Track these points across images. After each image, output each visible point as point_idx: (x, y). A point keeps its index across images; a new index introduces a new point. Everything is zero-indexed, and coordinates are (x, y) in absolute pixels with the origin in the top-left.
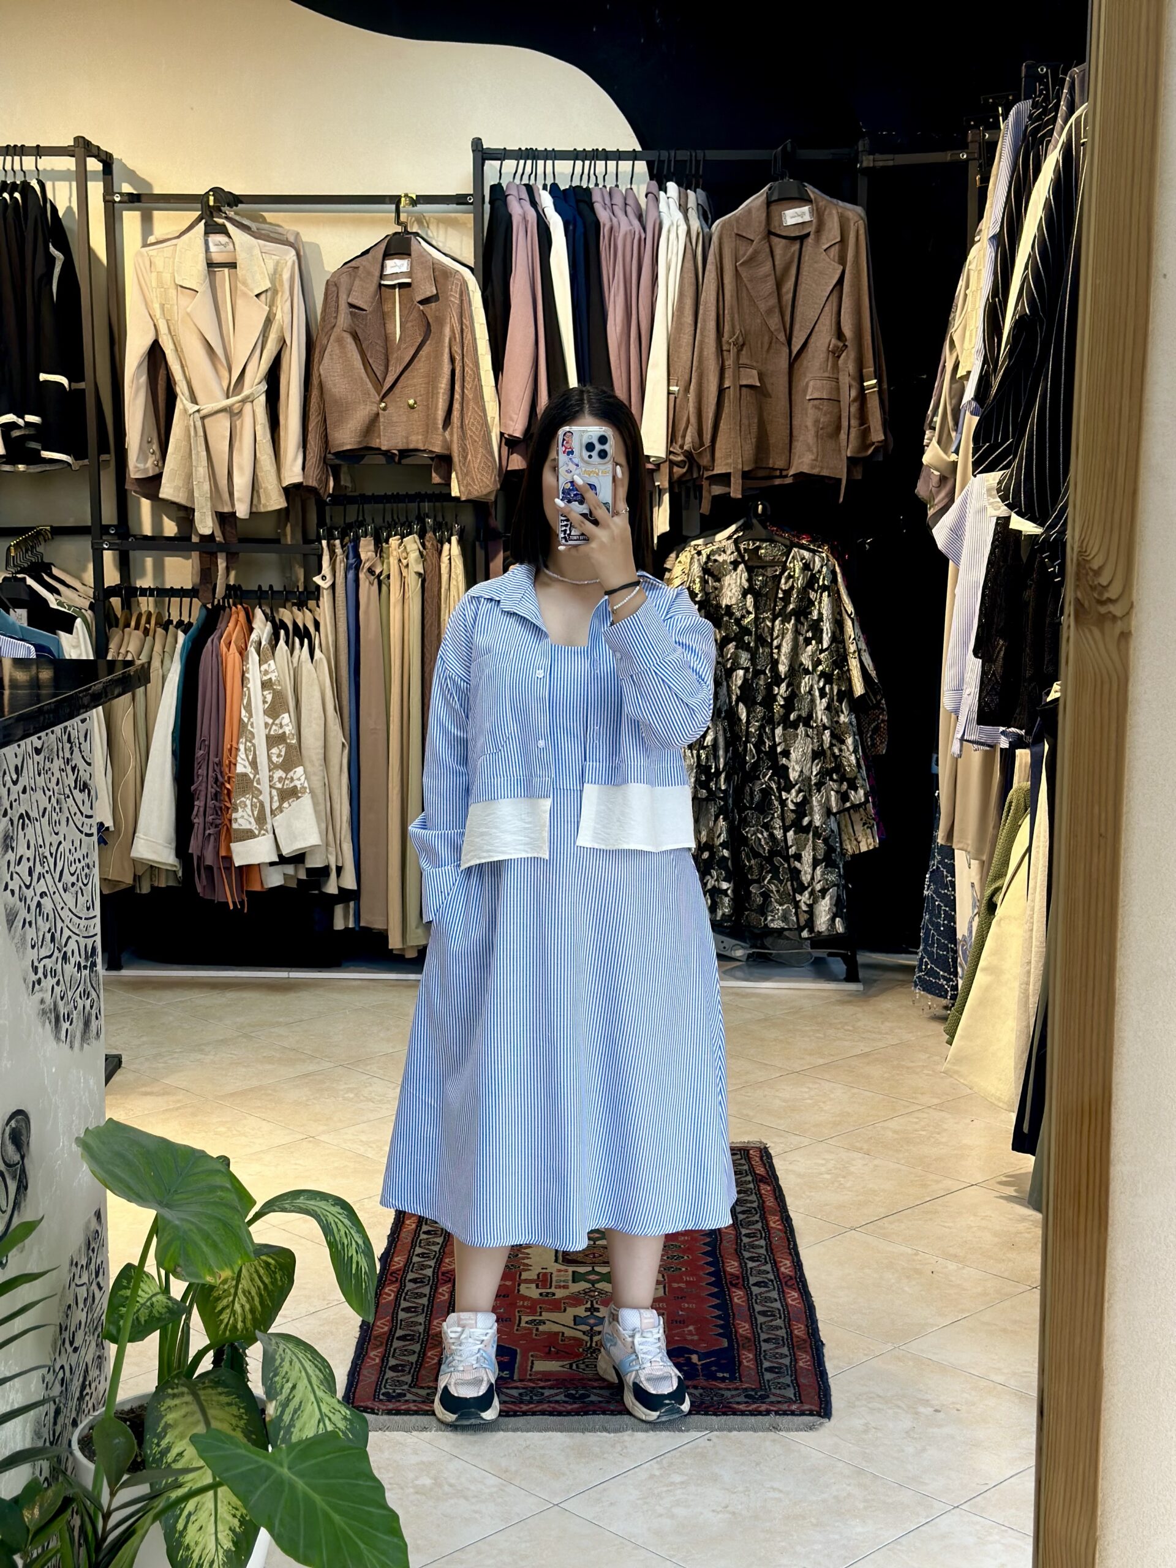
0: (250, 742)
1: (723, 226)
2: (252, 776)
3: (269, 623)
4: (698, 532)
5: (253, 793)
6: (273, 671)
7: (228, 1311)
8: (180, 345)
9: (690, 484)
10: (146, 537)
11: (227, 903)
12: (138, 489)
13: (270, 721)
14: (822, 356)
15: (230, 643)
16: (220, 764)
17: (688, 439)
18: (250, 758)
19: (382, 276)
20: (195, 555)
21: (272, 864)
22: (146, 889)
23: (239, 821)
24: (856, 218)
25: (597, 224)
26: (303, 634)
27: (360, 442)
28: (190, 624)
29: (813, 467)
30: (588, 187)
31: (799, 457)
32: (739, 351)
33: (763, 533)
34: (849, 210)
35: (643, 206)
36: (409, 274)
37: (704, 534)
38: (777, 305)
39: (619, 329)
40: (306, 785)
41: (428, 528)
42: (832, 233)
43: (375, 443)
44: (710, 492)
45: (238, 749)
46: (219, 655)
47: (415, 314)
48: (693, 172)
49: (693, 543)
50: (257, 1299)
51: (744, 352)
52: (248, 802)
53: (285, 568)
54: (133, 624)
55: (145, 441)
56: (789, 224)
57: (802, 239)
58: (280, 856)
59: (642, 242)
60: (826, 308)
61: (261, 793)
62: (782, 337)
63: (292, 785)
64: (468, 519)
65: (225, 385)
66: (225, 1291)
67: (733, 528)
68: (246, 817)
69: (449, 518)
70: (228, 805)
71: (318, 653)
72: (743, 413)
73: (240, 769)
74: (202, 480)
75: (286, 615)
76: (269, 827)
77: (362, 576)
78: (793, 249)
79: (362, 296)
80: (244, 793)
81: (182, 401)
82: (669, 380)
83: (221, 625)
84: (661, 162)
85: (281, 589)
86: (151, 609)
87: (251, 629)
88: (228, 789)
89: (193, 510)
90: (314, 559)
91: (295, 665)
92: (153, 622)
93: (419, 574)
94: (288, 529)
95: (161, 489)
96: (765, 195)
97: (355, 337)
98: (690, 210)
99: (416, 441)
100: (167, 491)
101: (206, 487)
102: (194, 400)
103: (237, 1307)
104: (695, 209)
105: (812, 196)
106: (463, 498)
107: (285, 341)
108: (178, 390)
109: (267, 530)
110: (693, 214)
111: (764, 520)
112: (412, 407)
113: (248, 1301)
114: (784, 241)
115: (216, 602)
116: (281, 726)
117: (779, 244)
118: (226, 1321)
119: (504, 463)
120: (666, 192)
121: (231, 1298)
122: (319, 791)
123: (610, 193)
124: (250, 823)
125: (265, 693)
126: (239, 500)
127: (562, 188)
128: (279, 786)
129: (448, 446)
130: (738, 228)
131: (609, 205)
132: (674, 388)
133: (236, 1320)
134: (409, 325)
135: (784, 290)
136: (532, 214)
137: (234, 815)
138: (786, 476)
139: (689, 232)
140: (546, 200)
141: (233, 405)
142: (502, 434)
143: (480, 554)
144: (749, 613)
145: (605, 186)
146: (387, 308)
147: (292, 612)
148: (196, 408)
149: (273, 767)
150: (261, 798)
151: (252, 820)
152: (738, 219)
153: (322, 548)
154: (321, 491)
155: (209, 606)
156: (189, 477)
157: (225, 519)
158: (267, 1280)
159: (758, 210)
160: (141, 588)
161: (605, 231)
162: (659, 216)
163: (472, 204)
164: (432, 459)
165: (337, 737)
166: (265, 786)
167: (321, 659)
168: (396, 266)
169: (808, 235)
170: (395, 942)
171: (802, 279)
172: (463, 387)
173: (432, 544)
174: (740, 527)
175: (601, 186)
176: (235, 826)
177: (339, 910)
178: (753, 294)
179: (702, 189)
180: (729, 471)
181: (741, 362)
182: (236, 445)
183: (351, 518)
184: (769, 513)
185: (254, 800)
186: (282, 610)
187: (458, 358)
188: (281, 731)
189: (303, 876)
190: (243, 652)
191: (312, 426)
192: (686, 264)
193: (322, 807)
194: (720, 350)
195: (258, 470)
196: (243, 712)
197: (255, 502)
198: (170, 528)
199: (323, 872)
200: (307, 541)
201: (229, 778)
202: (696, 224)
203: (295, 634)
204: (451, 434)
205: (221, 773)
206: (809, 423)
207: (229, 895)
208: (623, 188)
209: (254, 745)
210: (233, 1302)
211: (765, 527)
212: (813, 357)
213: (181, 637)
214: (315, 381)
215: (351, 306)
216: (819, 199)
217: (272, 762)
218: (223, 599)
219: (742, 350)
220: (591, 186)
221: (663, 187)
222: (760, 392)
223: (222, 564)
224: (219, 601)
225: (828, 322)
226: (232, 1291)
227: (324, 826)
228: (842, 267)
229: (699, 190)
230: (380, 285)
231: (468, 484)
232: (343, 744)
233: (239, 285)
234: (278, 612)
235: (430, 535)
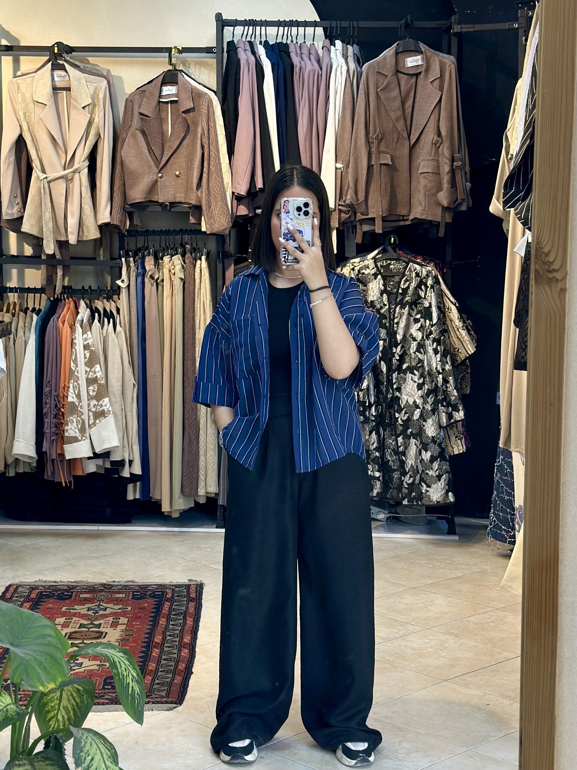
0: (77, 382)
1: (369, 66)
2: (77, 404)
3: (88, 309)
4: (355, 254)
5: (78, 414)
6: (90, 339)
7: (54, 719)
8: (36, 137)
9: (350, 224)
10: (13, 256)
11: (61, 482)
12: (8, 226)
13: (88, 369)
14: (429, 146)
15: (64, 321)
16: (58, 396)
17: (349, 197)
18: (76, 392)
19: (160, 96)
20: (43, 267)
21: (89, 458)
22: (11, 473)
23: (69, 431)
24: (450, 63)
25: (292, 66)
26: (109, 316)
27: (145, 198)
28: (40, 310)
29: (422, 214)
30: (287, 43)
31: (416, 209)
32: (379, 142)
33: (395, 256)
34: (446, 58)
35: (321, 55)
36: (177, 95)
37: (358, 255)
38: (402, 115)
39: (305, 129)
40: (110, 409)
41: (187, 251)
42: (435, 72)
43: (155, 198)
44: (361, 230)
45: (69, 387)
46: (57, 328)
47: (180, 120)
48: (351, 34)
49: (352, 261)
50: (72, 712)
51: (382, 144)
52: (75, 420)
53: (99, 275)
54: (5, 309)
55: (12, 196)
56: (409, 66)
57: (417, 75)
58: (94, 453)
59: (319, 76)
60: (431, 118)
61: (83, 414)
62: (405, 135)
63: (101, 409)
64: (212, 245)
65: (63, 162)
66: (52, 707)
67: (376, 252)
68: (73, 429)
69: (200, 245)
70: (62, 421)
71: (118, 327)
72: (382, 181)
73: (70, 399)
74: (48, 221)
75: (99, 304)
76: (88, 435)
77: (146, 280)
78: (412, 81)
79: (148, 108)
80: (72, 414)
81: (36, 172)
82: (336, 160)
83: (59, 311)
84: (332, 28)
85: (97, 288)
86: (16, 300)
87: (78, 313)
88: (62, 412)
89: (43, 239)
90: (117, 270)
91: (105, 335)
92: (17, 308)
93: (182, 279)
94: (101, 252)
95: (23, 226)
96: (395, 49)
97: (143, 133)
98: (349, 57)
99: (180, 197)
100: (26, 227)
101: (51, 225)
102: (44, 171)
103: (60, 717)
104: (352, 57)
105: (423, 50)
106: (208, 233)
107: (100, 136)
108: (34, 165)
109: (89, 252)
110: (351, 60)
111: (395, 247)
112: (178, 176)
113: (66, 713)
114: (406, 76)
115: (56, 296)
116: (95, 373)
117: (403, 79)
118: (53, 725)
119: (235, 210)
120: (335, 47)
121: (56, 712)
122: (119, 413)
123: (300, 47)
124: (76, 432)
125: (86, 352)
126: (71, 233)
127: (271, 43)
128: (94, 410)
129: (199, 200)
130: (378, 68)
131: (299, 53)
132: (339, 165)
133: (59, 725)
134: (176, 126)
135: (406, 106)
136: (252, 59)
137: (66, 428)
138: (408, 220)
139: (348, 71)
140: (261, 51)
141: (68, 174)
142: (233, 193)
143: (220, 266)
144: (385, 305)
145: (297, 42)
146: (163, 115)
147: (103, 302)
148: (45, 176)
149: (90, 398)
150: (83, 417)
151: (77, 431)
152: (378, 63)
153: (122, 263)
154: (122, 228)
155: (52, 299)
156: (40, 219)
157: (62, 245)
158: (78, 701)
159: (390, 57)
160: (10, 288)
161: (297, 70)
162: (331, 61)
163: (215, 53)
164: (190, 208)
165: (131, 380)
166: (85, 410)
167: (120, 331)
168: (169, 90)
169: (420, 73)
170: (165, 508)
171: (417, 99)
172: (209, 164)
173: (190, 261)
174: (380, 251)
175: (294, 42)
176: (66, 434)
177: (130, 487)
178: (388, 108)
179: (357, 45)
180: (373, 216)
181: (380, 150)
182: (70, 199)
183: (140, 245)
184: (397, 243)
185: (78, 418)
186: (96, 301)
187: (206, 146)
188: (95, 376)
189: (108, 465)
190: (72, 327)
191: (115, 189)
192: (346, 90)
193: (120, 423)
194: (368, 142)
195: (82, 214)
196: (72, 364)
197: (80, 234)
198: (28, 251)
199: (121, 463)
200: (112, 259)
201: (63, 405)
202: (352, 66)
203: (104, 316)
204: (202, 193)
205: (59, 401)
206: (421, 188)
207: (63, 478)
208: (308, 43)
209: (79, 385)
210: (57, 713)
211: (395, 252)
212: (423, 147)
213: (35, 317)
214: (118, 161)
215: (141, 114)
216: (427, 51)
217: (90, 395)
218: (61, 294)
219: (381, 142)
220: (289, 42)
221: (333, 43)
222: (391, 168)
223: (60, 273)
224: (58, 296)
225: (432, 126)
226: (57, 707)
227: (121, 435)
228: (441, 93)
229: (354, 45)
230: (159, 102)
231: (211, 224)
232: (134, 384)
233: (72, 100)
234: (94, 302)
235: (188, 255)
